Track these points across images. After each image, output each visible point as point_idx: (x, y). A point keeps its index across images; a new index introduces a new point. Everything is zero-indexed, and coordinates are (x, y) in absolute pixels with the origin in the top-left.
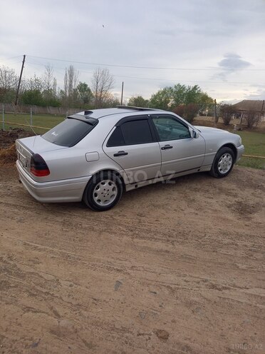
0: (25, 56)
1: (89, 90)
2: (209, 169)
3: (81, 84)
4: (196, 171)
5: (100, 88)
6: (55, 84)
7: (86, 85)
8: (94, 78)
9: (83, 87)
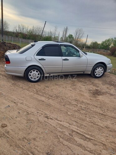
0: (46, 22)
1: (73, 38)
2: (90, 73)
3: (70, 35)
4: (82, 73)
5: (77, 37)
6: (59, 34)
7: (72, 35)
8: (75, 32)
9: (71, 36)
